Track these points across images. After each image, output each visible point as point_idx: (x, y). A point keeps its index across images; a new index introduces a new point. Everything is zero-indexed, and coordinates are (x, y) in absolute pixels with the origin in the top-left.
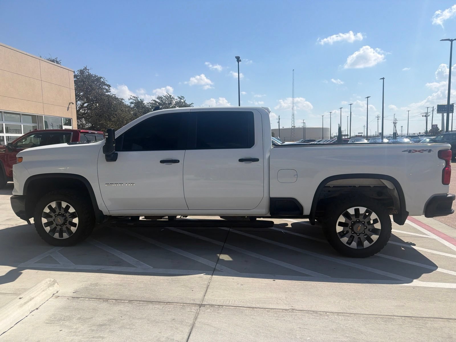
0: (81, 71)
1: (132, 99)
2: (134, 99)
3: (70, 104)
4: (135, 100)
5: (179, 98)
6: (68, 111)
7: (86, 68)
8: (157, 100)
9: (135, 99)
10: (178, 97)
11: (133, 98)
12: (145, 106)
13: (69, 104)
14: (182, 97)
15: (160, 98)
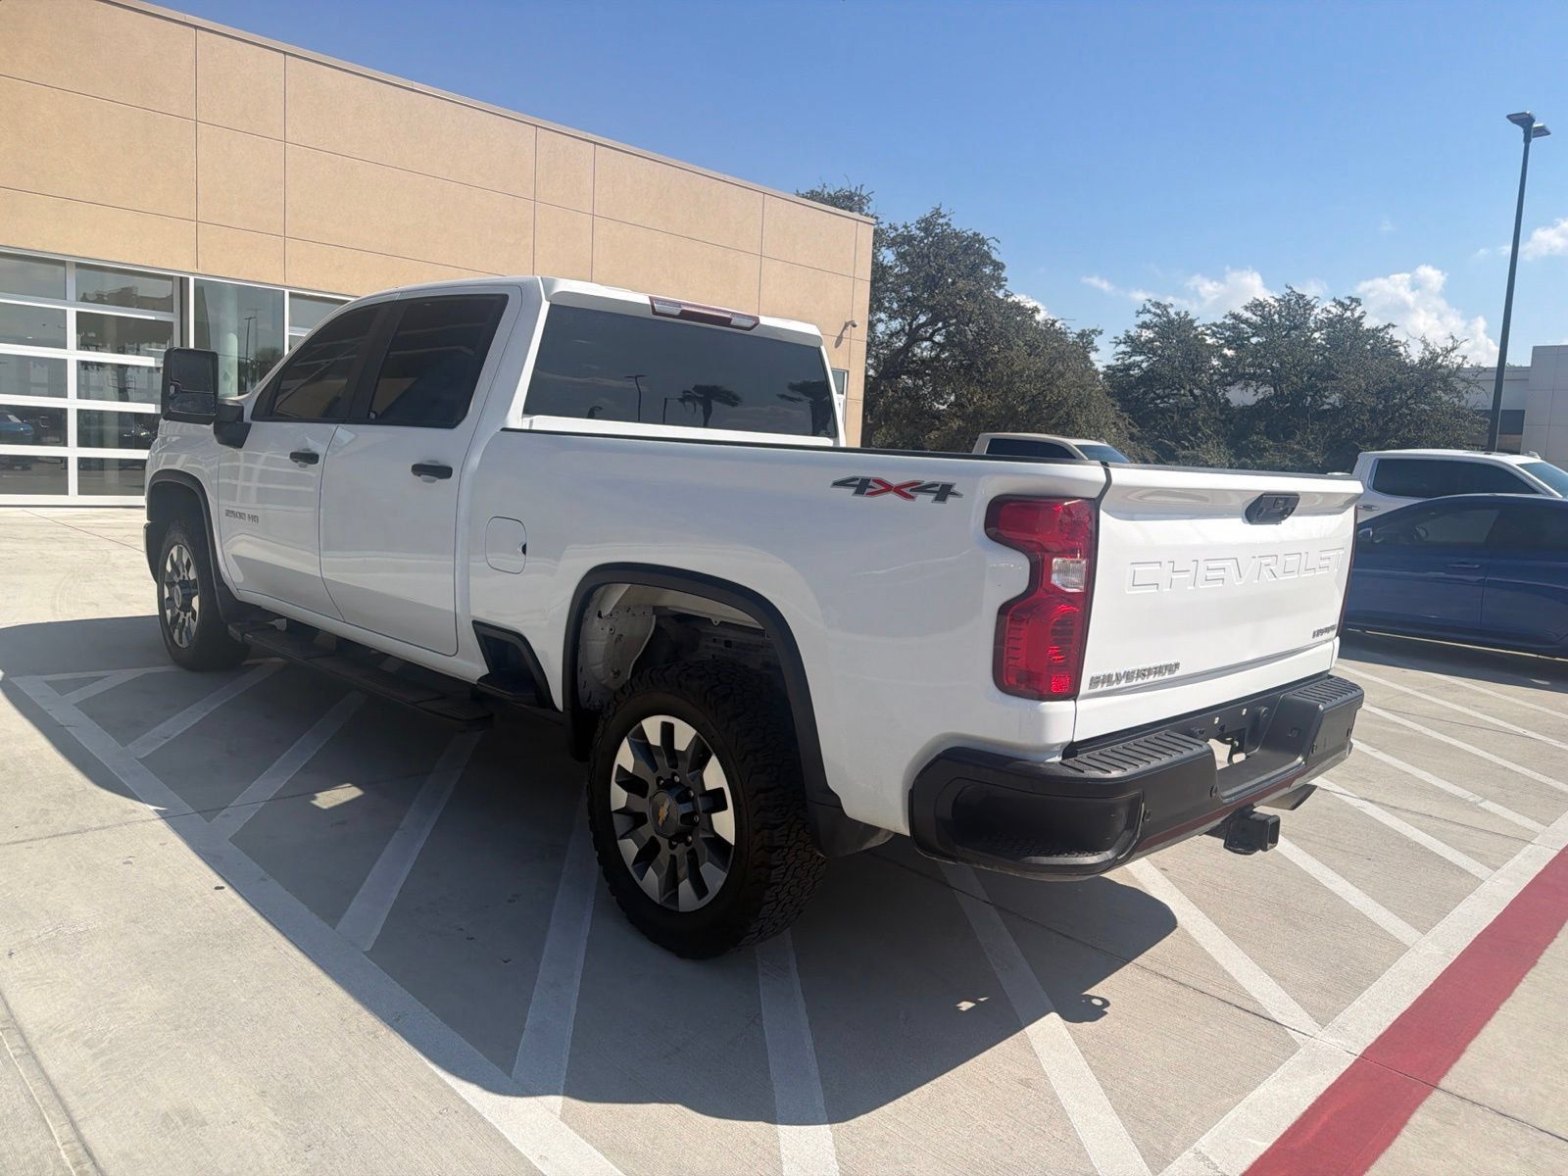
0: (925, 220)
1: (1149, 311)
2: (1154, 314)
3: (846, 325)
4: (1158, 315)
5: (1341, 304)
6: (839, 348)
7: (937, 213)
8: (1247, 315)
9: (1158, 311)
10: (1334, 300)
11: (1153, 310)
12: (1196, 336)
13: (845, 328)
14: (1352, 300)
15: (1256, 306)
